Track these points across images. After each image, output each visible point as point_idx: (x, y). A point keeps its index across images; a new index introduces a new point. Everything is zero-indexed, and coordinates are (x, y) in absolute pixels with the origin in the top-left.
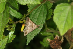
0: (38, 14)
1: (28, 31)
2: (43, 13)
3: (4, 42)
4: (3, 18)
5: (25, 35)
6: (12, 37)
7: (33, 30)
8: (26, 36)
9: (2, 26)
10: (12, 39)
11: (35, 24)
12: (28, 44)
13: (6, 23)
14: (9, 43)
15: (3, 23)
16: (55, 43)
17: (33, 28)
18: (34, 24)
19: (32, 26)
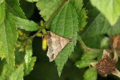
0: (63, 20)
1: (54, 52)
2: (71, 16)
3: (18, 73)
4: (7, 35)
5: (51, 60)
6: (31, 61)
7: (63, 48)
8: (54, 61)
9: (9, 50)
10: (33, 65)
11: (64, 37)
12: (61, 74)
13: (14, 41)
14: (28, 73)
15: (9, 44)
16: (105, 62)
17: (62, 45)
18: (61, 38)
19: (59, 42)
